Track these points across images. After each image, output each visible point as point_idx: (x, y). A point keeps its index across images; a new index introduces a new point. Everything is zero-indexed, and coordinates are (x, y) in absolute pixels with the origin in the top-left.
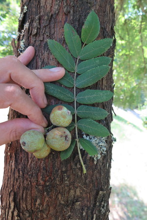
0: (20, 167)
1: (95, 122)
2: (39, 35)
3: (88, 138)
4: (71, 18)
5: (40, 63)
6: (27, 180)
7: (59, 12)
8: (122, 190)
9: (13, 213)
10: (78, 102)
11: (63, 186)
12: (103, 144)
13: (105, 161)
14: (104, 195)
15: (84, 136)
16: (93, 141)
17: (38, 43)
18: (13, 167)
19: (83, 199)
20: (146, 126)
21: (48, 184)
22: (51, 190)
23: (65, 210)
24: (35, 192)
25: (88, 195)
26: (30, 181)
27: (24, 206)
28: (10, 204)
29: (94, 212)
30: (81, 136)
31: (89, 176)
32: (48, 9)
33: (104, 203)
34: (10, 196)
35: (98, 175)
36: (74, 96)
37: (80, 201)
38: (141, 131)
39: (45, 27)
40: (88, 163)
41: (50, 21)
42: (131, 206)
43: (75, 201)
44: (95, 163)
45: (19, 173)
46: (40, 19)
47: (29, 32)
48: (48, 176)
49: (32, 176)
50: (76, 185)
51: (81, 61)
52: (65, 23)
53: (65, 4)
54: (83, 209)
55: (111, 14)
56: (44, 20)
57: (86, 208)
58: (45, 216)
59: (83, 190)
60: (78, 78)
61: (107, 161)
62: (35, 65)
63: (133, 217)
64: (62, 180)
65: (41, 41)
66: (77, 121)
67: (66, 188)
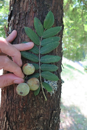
0: (10, 98)
1: (51, 73)
2: (20, 24)
3: (47, 82)
4: (38, 14)
5: (20, 40)
6: (13, 105)
7: (30, 11)
8: (71, 108)
9: (6, 123)
10: (41, 62)
11: (33, 108)
12: (55, 85)
13: (57, 94)
14: (56, 113)
15: (45, 81)
16: (50, 84)
17: (19, 29)
18: (6, 98)
19: (45, 115)
20: (86, 71)
21: (25, 107)
22: (27, 111)
23: (34, 121)
24: (18, 112)
25: (47, 113)
26: (15, 106)
27: (12, 119)
28: (4, 118)
29: (51, 122)
30: (43, 81)
31: (48, 103)
32: (25, 9)
33: (56, 117)
34: (4, 114)
35: (53, 102)
36: (39, 59)
37: (43, 116)
38: (83, 74)
39: (23, 19)
40: (47, 96)
41: (25, 16)
42: (77, 118)
43: (40, 116)
44: (51, 96)
45: (9, 101)
46: (20, 15)
47: (14, 22)
48: (25, 103)
49: (16, 103)
50: (40, 108)
51: (43, 39)
52: (34, 17)
53: (34, 6)
54: (44, 121)
55: (61, 11)
56: (22, 15)
57: (46, 120)
58: (23, 125)
59: (45, 111)
60: (42, 49)
61: (58, 94)
62: (17, 41)
63: (78, 124)
64: (33, 105)
65: (20, 27)
66: (41, 73)
67: (35, 109)
